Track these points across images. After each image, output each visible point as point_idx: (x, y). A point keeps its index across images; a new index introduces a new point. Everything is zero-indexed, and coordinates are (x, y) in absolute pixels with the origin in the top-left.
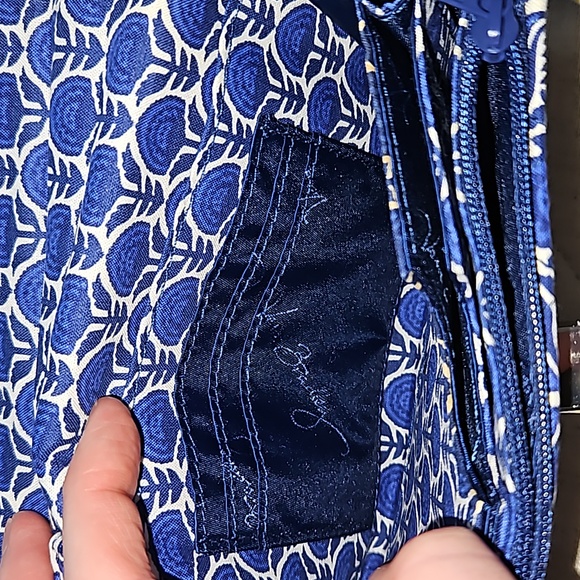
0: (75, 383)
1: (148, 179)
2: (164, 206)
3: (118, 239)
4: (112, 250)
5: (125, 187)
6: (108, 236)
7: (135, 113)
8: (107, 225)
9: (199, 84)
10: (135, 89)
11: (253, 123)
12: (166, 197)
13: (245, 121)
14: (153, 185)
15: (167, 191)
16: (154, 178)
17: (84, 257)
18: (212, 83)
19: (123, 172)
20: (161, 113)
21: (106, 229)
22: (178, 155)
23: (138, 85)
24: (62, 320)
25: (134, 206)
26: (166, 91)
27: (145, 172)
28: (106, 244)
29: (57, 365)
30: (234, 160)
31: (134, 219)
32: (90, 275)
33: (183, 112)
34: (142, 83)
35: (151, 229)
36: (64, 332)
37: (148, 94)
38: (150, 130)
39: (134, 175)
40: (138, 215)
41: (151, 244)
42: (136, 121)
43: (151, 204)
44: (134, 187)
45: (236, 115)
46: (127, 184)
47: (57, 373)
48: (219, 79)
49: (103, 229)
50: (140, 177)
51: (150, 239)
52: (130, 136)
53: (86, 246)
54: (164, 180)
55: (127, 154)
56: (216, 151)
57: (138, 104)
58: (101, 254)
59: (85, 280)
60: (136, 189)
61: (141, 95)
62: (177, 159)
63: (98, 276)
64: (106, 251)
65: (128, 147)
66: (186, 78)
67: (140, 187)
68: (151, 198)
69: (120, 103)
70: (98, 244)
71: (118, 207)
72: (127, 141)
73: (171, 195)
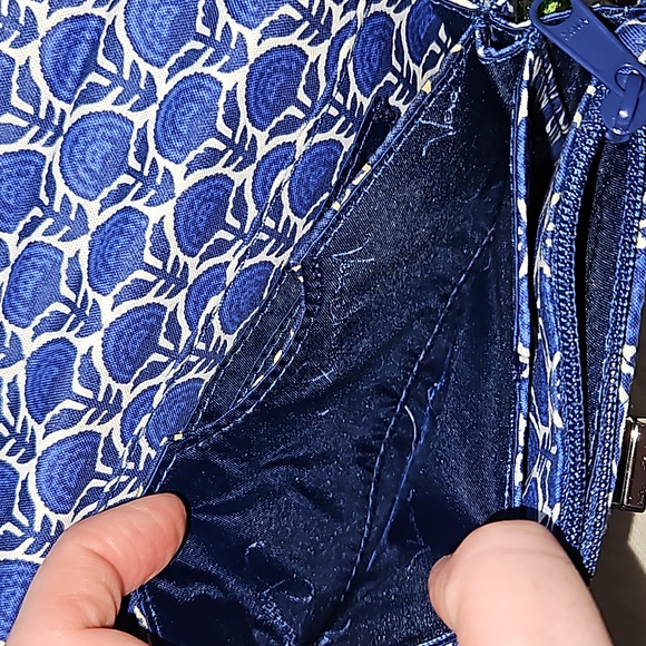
0: (103, 330)
1: (245, 129)
2: (254, 166)
3: (196, 185)
4: (185, 195)
5: (220, 129)
6: (185, 177)
7: (254, 52)
8: (187, 165)
9: (327, 43)
10: (262, 26)
11: (367, 102)
12: (259, 157)
13: (360, 98)
14: (249, 138)
15: (262, 150)
16: (252, 130)
17: (152, 192)
18: (341, 46)
19: (221, 112)
20: (279, 60)
21: (186, 169)
22: (283, 114)
23: (266, 22)
24: (110, 255)
25: (223, 154)
26: (292, 39)
27: (244, 120)
28: (181, 185)
29: (90, 303)
30: (340, 137)
31: (218, 169)
32: (154, 214)
33: (303, 68)
34: (272, 21)
35: (234, 188)
36: (108, 269)
37: (274, 35)
38: (262, 75)
39: (232, 119)
40: (224, 167)
41: (231, 206)
42: (252, 61)
43: (241, 159)
44: (228, 133)
45: (354, 88)
46: (221, 126)
47: (87, 313)
48: (349, 44)
49: (183, 168)
50: (238, 124)
51: (231, 200)
52: (240, 75)
53: (159, 181)
54: (262, 136)
55: (232, 94)
56: (326, 123)
57: (260, 42)
58: (172, 195)
59: (147, 218)
60: (230, 136)
61: (266, 33)
62: (281, 118)
63: (162, 218)
64: (178, 194)
65: (235, 86)
66: (316, 32)
67: (234, 136)
68: (242, 152)
69: (241, 35)
70: (172, 182)
71: (205, 149)
72: (236, 80)
73: (264, 157)
